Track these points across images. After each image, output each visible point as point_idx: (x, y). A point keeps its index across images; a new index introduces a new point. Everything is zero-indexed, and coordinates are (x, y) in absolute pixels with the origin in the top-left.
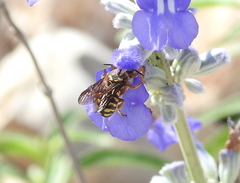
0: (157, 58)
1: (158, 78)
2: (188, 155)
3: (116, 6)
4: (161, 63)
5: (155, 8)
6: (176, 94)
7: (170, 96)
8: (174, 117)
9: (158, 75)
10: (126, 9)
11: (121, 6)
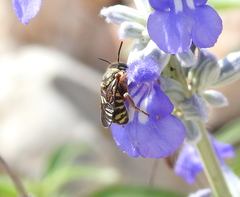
0: (172, 69)
1: (175, 91)
2: (214, 180)
3: (119, 16)
4: (176, 75)
5: (172, 7)
6: (197, 105)
7: (191, 110)
8: (197, 134)
9: (175, 87)
10: (131, 17)
11: (125, 15)
